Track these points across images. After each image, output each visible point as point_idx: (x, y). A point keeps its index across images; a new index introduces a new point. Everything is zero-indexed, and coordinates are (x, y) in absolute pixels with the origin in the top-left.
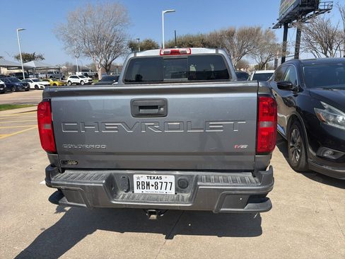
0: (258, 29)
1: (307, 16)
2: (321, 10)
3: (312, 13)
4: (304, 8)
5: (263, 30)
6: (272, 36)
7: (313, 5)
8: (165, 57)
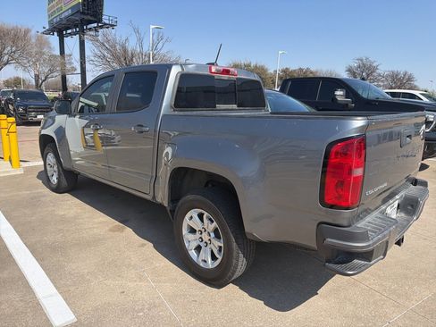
1: (89, 27)
2: (105, 24)
3: (95, 25)
4: (86, 17)
5: (33, 33)
6: (47, 44)
7: (95, 16)
8: (217, 76)
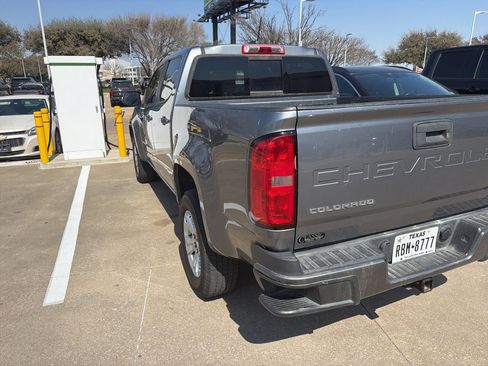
0: (183, 21)
1: (240, 9)
2: (257, 4)
3: (246, 6)
5: (188, 22)
6: (201, 32)
8: (251, 57)
